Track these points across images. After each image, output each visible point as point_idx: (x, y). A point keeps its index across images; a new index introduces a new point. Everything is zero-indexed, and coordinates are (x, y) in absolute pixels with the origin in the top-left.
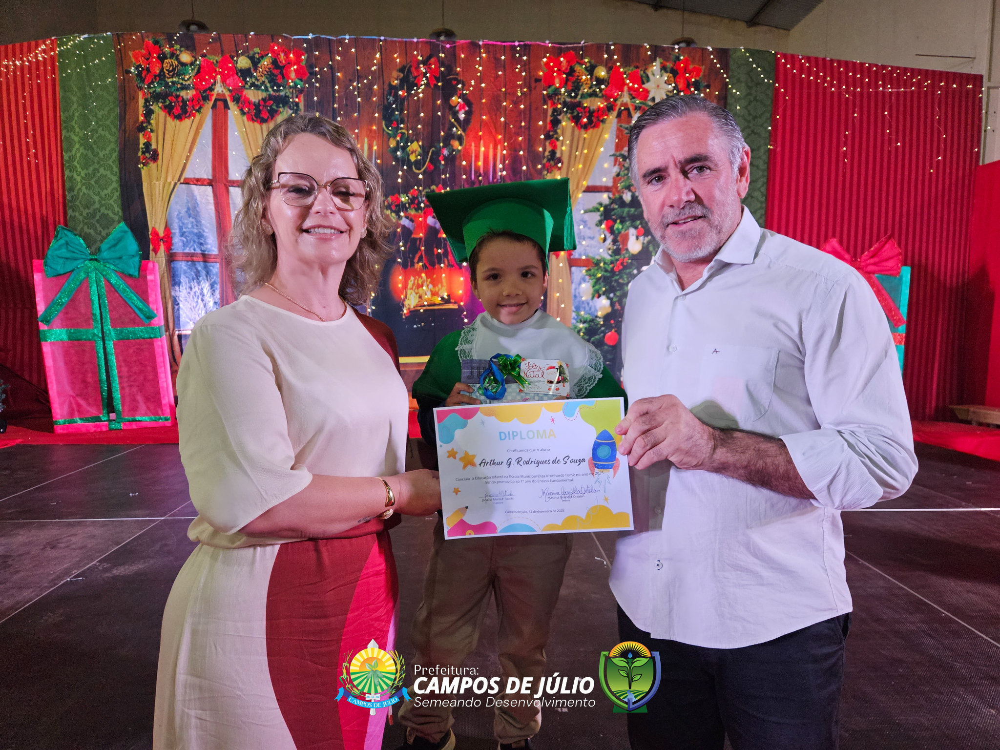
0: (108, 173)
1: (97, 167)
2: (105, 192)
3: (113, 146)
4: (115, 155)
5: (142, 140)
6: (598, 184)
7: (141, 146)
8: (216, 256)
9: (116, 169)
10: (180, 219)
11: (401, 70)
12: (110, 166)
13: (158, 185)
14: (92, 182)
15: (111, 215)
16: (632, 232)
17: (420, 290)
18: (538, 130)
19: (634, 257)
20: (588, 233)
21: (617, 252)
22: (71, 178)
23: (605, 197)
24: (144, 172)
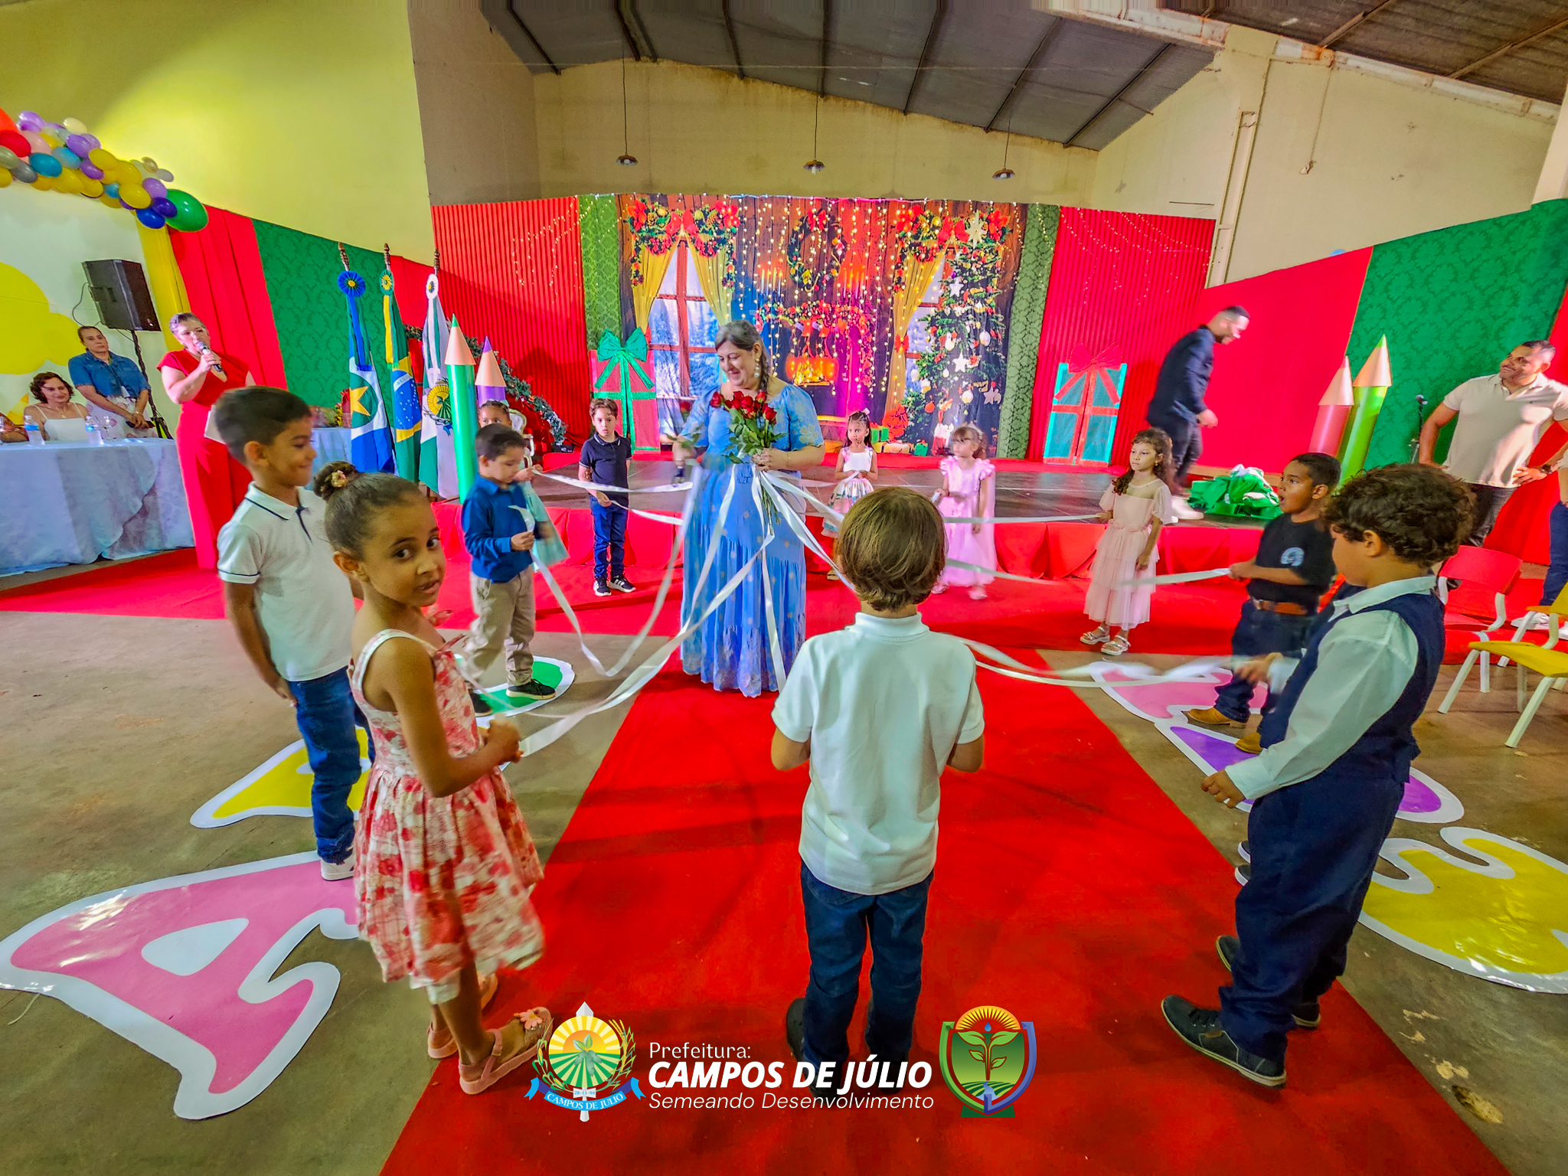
0: (612, 290)
1: (604, 286)
2: (610, 303)
3: (615, 272)
4: (617, 278)
5: (634, 269)
6: (928, 301)
7: (633, 273)
8: (677, 347)
9: (617, 288)
10: (657, 322)
11: (801, 220)
12: (613, 286)
13: (644, 299)
14: (602, 296)
15: (614, 318)
16: (949, 335)
17: (805, 372)
18: (891, 263)
19: (948, 353)
20: (919, 335)
21: (937, 349)
22: (588, 294)
23: (932, 311)
24: (634, 289)
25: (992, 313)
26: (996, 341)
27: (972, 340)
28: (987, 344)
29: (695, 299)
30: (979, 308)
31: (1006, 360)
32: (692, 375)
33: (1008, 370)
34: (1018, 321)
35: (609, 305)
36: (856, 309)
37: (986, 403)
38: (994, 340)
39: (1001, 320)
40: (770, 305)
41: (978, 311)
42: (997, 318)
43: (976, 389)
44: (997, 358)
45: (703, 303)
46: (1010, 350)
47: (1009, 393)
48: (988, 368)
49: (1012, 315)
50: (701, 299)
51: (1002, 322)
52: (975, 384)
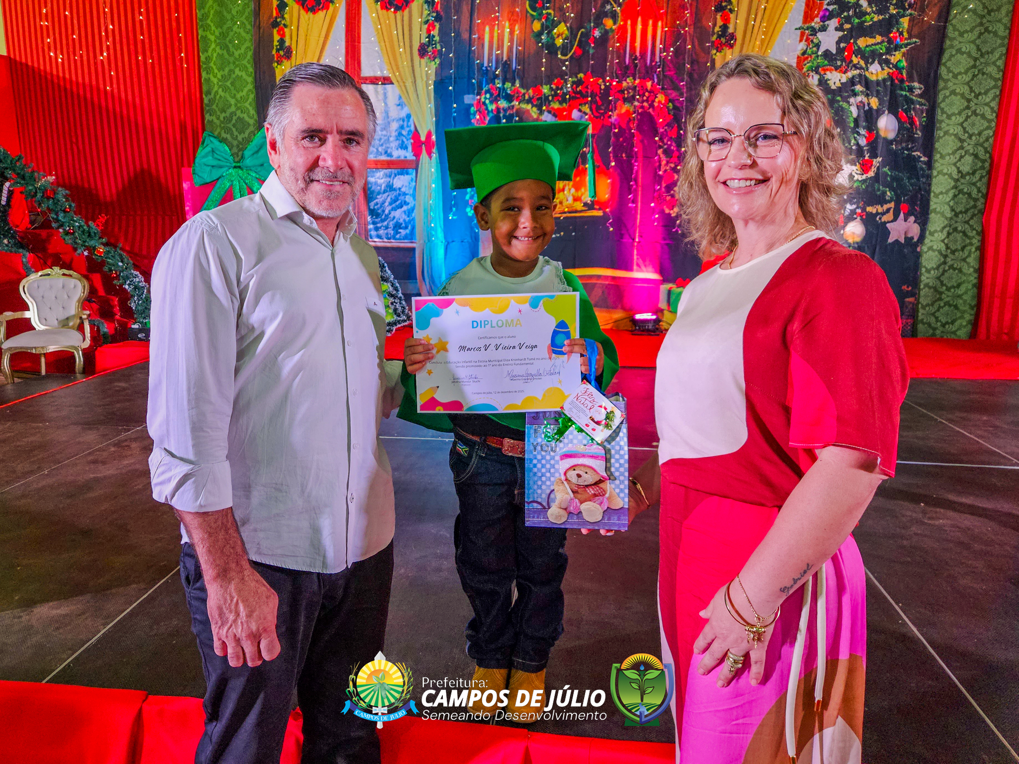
0: (243, 74)
1: (232, 66)
2: (241, 94)
3: (248, 44)
4: (250, 54)
5: (276, 38)
7: (276, 43)
9: (251, 70)
12: (245, 66)
14: (228, 84)
15: (247, 119)
18: (708, 1)
22: (208, 80)
24: (278, 69)
25: (902, 81)
26: (910, 132)
27: (863, 132)
28: (891, 136)
29: (374, 81)
30: (876, 72)
31: (930, 165)
32: (372, 204)
33: (934, 181)
34: (953, 92)
35: (238, 96)
36: (649, 84)
37: (890, 240)
38: (905, 131)
39: (918, 92)
40: (498, 84)
41: (873, 78)
42: (911, 90)
43: (872, 216)
44: (911, 162)
45: (389, 87)
46: (937, 145)
47: (936, 222)
48: (894, 179)
49: (941, 84)
50: (386, 81)
51: (920, 96)
52: (869, 209)
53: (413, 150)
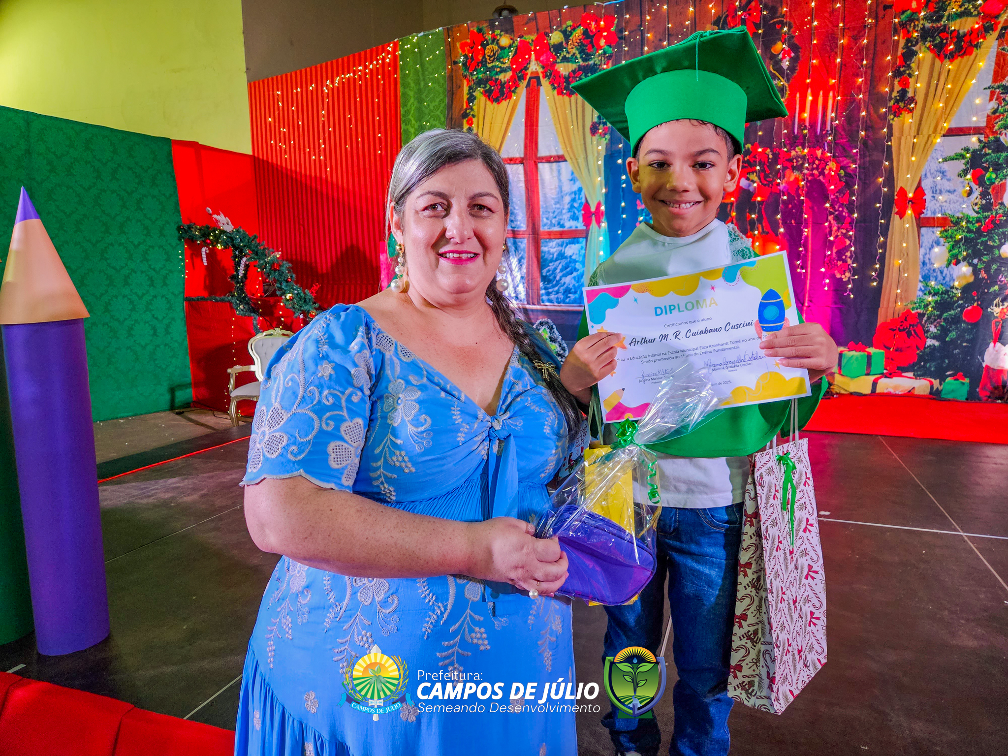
5: (466, 126)
6: (964, 125)
8: (524, 232)
11: (716, 23)
23: (973, 141)
29: (549, 159)
45: (563, 163)
50: (560, 159)
53: (584, 221)
